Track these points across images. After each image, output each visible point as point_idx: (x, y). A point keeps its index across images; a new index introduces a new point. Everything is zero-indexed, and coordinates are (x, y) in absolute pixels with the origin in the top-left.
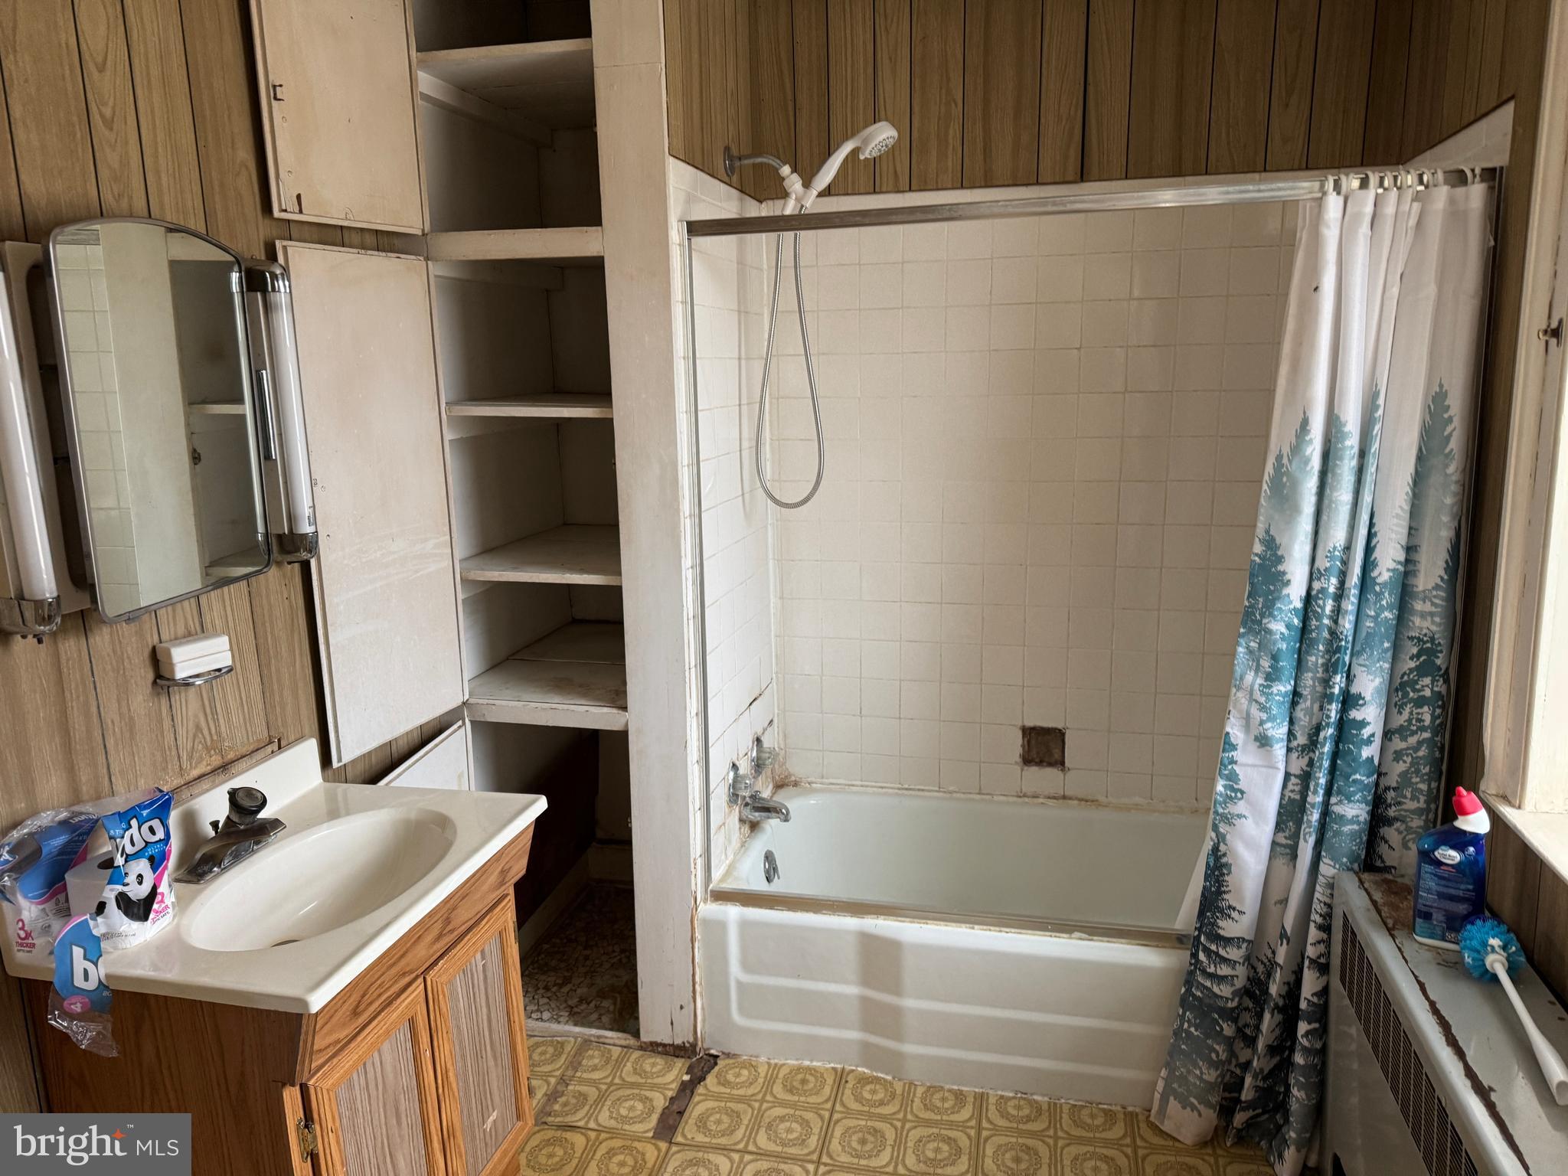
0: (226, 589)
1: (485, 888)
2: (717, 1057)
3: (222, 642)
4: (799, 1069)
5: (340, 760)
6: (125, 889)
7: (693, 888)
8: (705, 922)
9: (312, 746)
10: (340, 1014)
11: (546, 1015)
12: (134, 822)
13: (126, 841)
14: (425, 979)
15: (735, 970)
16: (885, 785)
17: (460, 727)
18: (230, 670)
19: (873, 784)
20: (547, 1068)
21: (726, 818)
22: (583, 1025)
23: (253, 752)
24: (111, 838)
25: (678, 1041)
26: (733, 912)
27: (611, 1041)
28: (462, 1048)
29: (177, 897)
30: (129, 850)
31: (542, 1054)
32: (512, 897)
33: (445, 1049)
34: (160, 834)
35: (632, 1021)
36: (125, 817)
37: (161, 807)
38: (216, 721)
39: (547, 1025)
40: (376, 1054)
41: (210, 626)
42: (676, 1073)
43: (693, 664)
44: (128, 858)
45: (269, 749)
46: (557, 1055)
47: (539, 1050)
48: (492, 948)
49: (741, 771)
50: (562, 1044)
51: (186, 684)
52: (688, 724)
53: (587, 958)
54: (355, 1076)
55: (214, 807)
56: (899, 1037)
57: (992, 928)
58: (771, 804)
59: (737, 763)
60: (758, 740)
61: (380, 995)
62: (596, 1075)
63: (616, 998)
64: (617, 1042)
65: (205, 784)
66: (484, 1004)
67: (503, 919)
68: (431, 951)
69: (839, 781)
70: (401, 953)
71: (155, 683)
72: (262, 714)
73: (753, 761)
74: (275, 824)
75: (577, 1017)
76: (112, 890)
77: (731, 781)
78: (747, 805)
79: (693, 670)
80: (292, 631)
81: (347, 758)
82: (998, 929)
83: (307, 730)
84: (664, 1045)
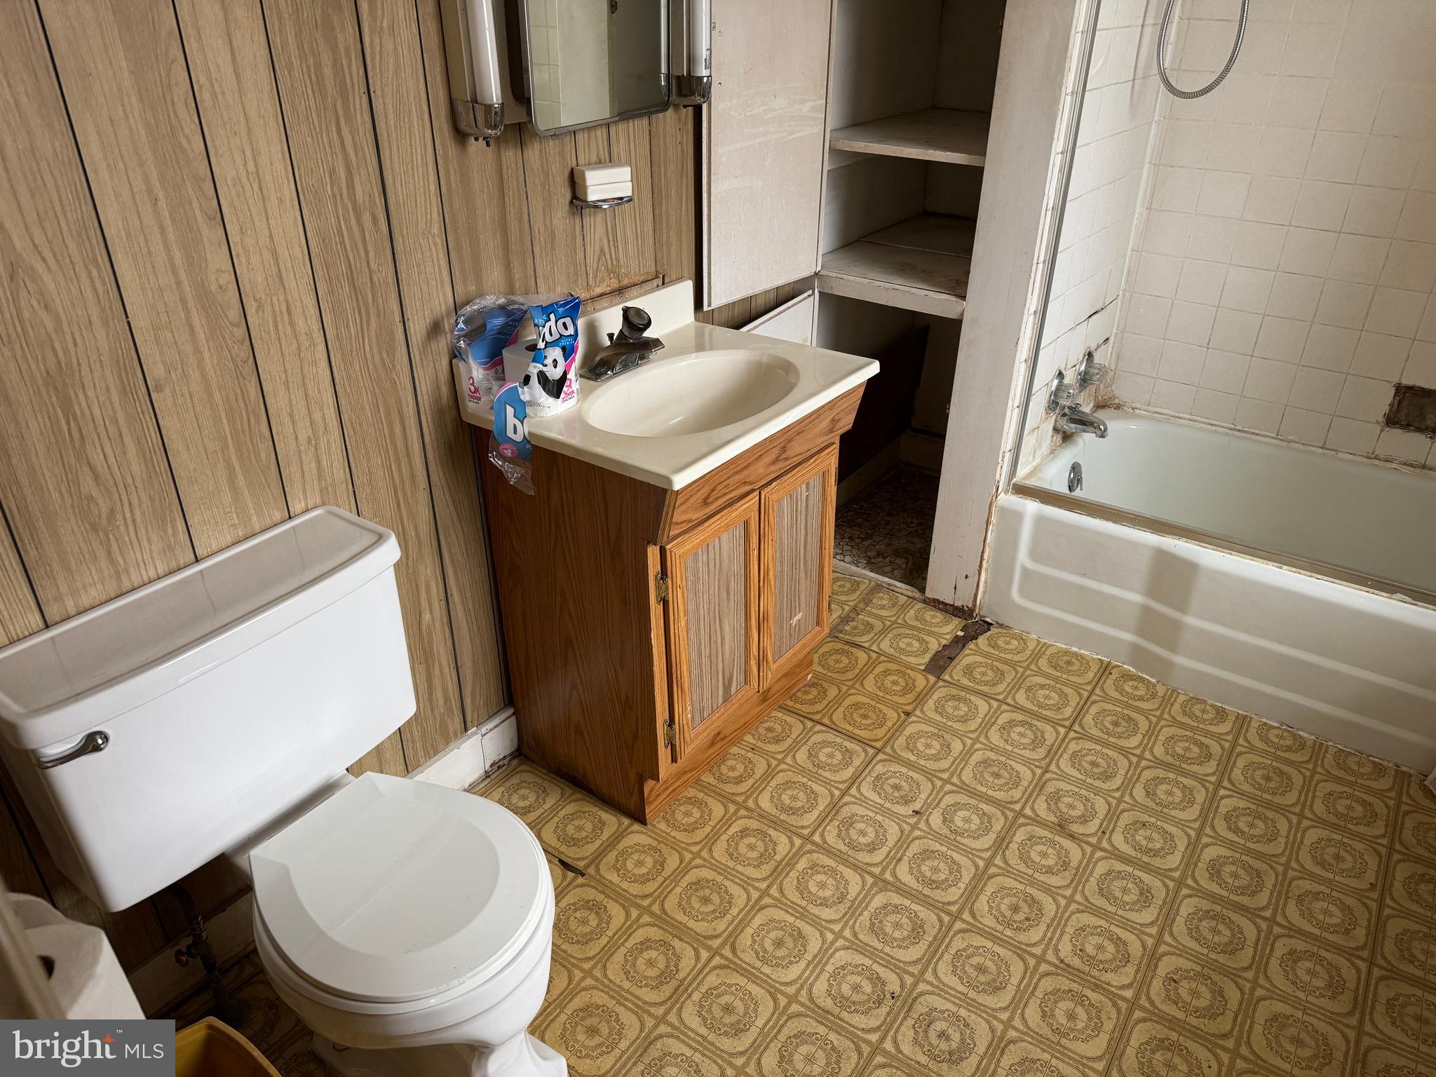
0: (631, 121)
1: (817, 430)
2: (991, 624)
3: (624, 173)
4: (1066, 652)
5: (709, 305)
6: (544, 369)
7: (997, 478)
8: (1003, 510)
9: (688, 287)
10: (694, 499)
11: (848, 559)
12: (552, 316)
13: (546, 330)
14: (760, 493)
15: (1023, 556)
16: (1215, 422)
17: (810, 296)
18: (630, 200)
19: (1204, 420)
20: (843, 598)
21: (1041, 422)
22: (877, 573)
23: (642, 282)
24: (535, 325)
25: (958, 604)
26: (1031, 507)
27: (900, 591)
28: (782, 557)
29: (580, 385)
30: (548, 338)
31: (840, 586)
32: (837, 446)
33: (769, 553)
34: (571, 331)
35: (920, 579)
36: (547, 310)
37: (572, 308)
38: (616, 247)
39: (848, 565)
40: (717, 540)
41: (616, 157)
42: (951, 628)
43: (1042, 259)
44: (547, 345)
45: (655, 283)
46: (854, 591)
47: (839, 583)
48: (816, 483)
49: (1066, 381)
50: (858, 583)
51: (596, 206)
52: (1024, 320)
53: (888, 523)
54: (700, 550)
55: (611, 321)
56: (1172, 648)
57: (1302, 571)
58: (1091, 419)
59: (1064, 372)
60: (1090, 355)
61: (725, 494)
62: (884, 613)
63: (908, 559)
64: (904, 592)
65: (605, 302)
66: (803, 527)
67: (828, 462)
68: (768, 471)
69: (1165, 411)
70: (745, 465)
71: (571, 202)
72: (652, 249)
73: (1080, 374)
74: (656, 343)
75: (872, 565)
76: (535, 367)
77: (1054, 388)
78: (1064, 415)
79: (1041, 265)
80: (682, 177)
81: (714, 305)
82: (1309, 573)
83: (686, 274)
84: (946, 604)
